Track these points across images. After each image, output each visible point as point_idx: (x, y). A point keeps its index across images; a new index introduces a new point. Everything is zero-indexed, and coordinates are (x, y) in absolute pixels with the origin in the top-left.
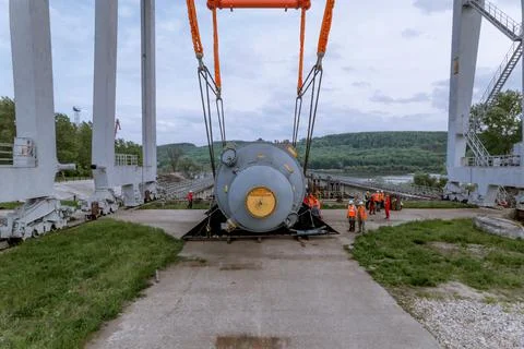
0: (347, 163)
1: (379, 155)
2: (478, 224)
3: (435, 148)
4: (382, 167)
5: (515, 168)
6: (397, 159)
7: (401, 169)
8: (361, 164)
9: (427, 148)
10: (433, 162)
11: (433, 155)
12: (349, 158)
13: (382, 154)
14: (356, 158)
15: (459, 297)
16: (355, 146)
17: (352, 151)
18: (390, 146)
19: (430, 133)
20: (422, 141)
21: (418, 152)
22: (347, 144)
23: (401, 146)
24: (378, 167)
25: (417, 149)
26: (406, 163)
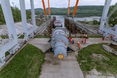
0: (78, 13)
1: (86, 11)
2: (103, 47)
3: (100, 10)
4: (86, 15)
5: (114, 31)
6: (90, 13)
7: (91, 15)
8: (81, 14)
9: (97, 10)
10: (98, 13)
11: (99, 12)
12: (79, 12)
13: (87, 11)
14: (80, 12)
15: (94, 74)
16: (80, 9)
17: (80, 10)
18: (89, 9)
19: (99, 6)
20: (97, 8)
21: (95, 11)
22: (78, 8)
23: (91, 9)
24: (85, 15)
25: (95, 10)
26: (92, 14)
